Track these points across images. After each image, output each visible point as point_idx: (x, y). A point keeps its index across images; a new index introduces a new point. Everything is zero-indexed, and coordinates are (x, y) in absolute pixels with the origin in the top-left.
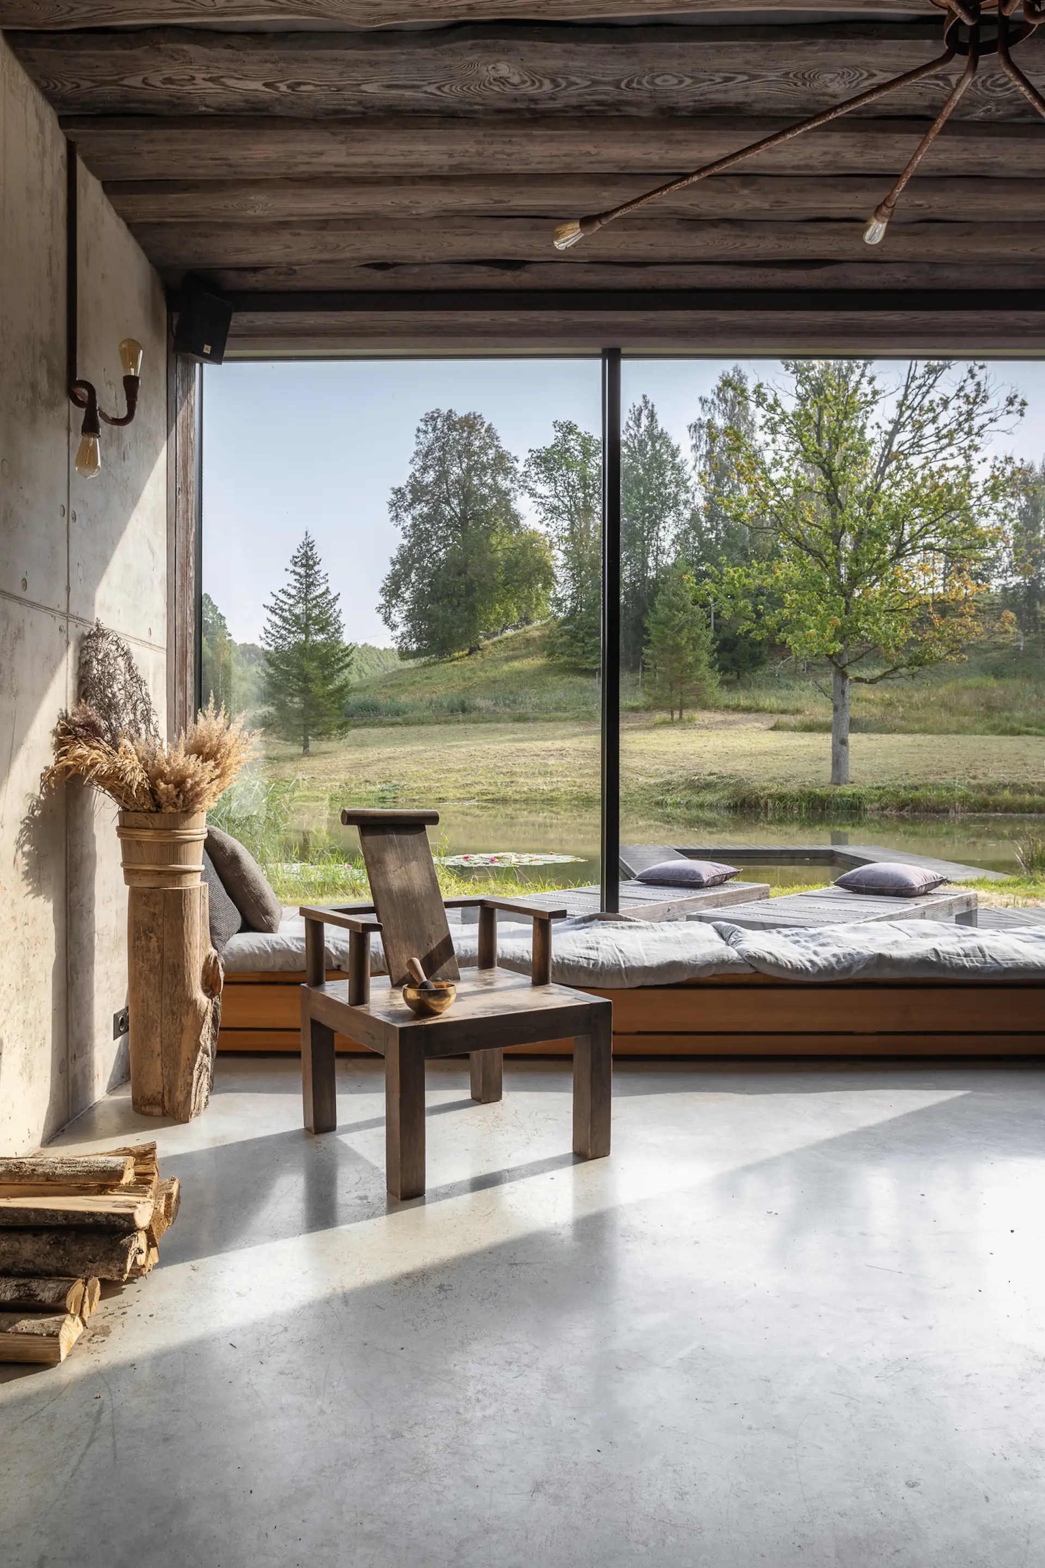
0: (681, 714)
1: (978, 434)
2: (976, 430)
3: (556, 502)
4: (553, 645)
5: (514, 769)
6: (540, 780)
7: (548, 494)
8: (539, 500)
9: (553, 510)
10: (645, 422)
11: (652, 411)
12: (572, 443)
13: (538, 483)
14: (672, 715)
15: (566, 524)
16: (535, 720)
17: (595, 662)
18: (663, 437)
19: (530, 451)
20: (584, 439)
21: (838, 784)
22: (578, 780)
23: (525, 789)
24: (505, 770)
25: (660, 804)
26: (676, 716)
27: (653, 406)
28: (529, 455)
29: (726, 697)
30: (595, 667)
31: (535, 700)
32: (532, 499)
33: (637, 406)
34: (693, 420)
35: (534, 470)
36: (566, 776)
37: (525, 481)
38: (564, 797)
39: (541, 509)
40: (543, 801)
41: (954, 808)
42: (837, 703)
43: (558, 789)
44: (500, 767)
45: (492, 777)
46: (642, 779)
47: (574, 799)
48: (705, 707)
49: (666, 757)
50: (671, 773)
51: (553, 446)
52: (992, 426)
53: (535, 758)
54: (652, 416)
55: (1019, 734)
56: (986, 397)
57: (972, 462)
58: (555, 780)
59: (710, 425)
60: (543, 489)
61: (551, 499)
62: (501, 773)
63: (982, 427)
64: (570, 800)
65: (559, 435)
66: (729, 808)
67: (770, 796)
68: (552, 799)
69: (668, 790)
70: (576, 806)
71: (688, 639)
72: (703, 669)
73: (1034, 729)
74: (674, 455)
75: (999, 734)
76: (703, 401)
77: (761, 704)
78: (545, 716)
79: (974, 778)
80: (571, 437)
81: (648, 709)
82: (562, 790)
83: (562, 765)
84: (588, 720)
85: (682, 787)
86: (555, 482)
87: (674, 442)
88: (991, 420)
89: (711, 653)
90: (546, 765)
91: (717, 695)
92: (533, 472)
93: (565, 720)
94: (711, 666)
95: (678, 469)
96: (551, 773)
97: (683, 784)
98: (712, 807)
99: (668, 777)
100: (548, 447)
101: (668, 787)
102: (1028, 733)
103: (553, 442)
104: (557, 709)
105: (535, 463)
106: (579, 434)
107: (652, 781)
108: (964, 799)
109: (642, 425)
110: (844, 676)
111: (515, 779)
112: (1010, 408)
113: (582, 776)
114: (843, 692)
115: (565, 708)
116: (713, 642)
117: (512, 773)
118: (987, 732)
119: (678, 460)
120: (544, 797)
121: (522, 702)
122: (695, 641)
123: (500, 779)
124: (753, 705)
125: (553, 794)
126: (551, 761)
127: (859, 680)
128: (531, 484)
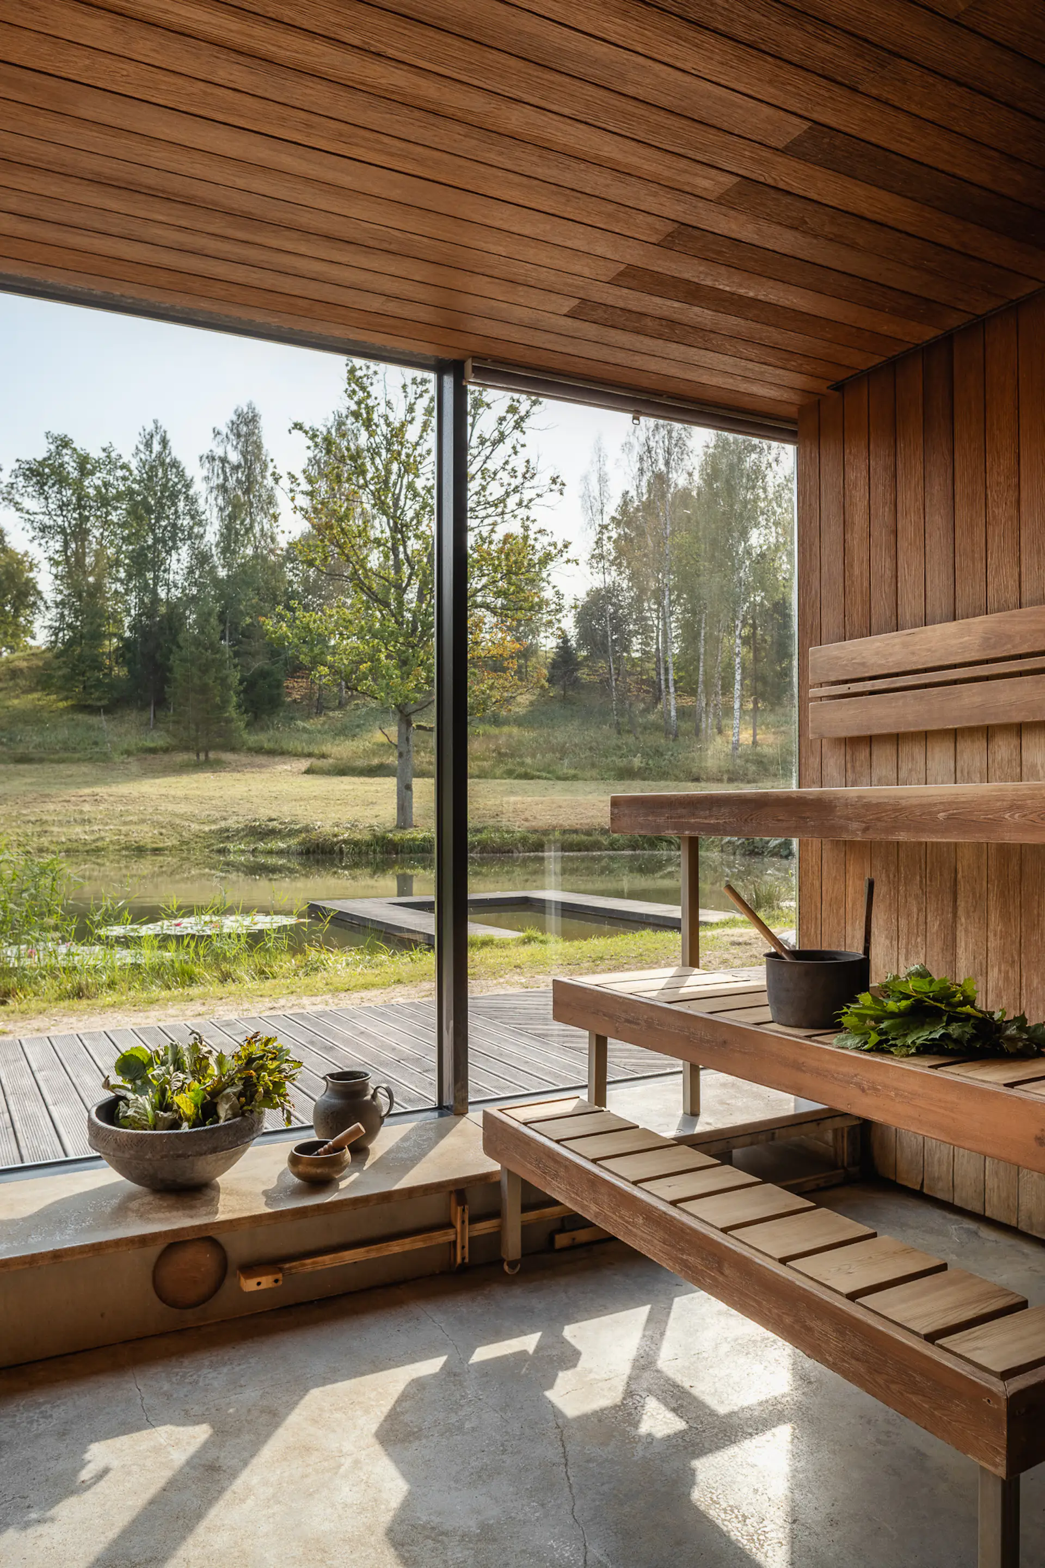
0: (207, 756)
1: (527, 507)
2: (525, 503)
3: (47, 521)
4: (50, 677)
5: (44, 818)
6: (78, 829)
7: (38, 510)
8: (27, 516)
9: (43, 529)
10: (157, 447)
11: (165, 438)
12: (66, 459)
13: (26, 497)
14: (198, 755)
15: (58, 546)
16: (41, 761)
17: (100, 699)
18: (175, 464)
19: (18, 460)
20: (79, 456)
21: (404, 828)
22: (124, 829)
23: (64, 840)
24: (33, 819)
25: (222, 851)
26: (202, 757)
27: (165, 432)
28: (16, 466)
29: (252, 739)
30: (99, 704)
31: (37, 739)
32: (18, 514)
33: (148, 430)
34: (206, 452)
35: (21, 481)
36: (107, 824)
37: (9, 493)
38: (111, 847)
39: (28, 526)
40: (87, 851)
41: (517, 848)
42: (401, 750)
43: (102, 839)
44: (25, 815)
45: (19, 827)
46: (195, 827)
47: (123, 848)
48: (233, 750)
49: (213, 802)
50: (225, 819)
51: (45, 459)
52: (538, 501)
53: (65, 804)
54: (164, 442)
55: (532, 778)
56: (534, 475)
57: (529, 532)
58: (96, 828)
59: (224, 460)
60: (32, 504)
61: (41, 517)
62: (29, 821)
63: (531, 501)
64: (119, 851)
65: (53, 447)
66: (301, 854)
67: (344, 841)
68: (98, 850)
69: (228, 837)
70: (126, 856)
71: (216, 678)
72: (232, 712)
73: (544, 774)
74: (188, 486)
75: (515, 778)
76: (217, 433)
77: (285, 747)
78: (52, 757)
79: (526, 820)
80: (65, 451)
81: (166, 750)
82: (108, 839)
83: (101, 812)
84: (103, 761)
85: (242, 834)
86: (46, 498)
87: (189, 474)
88: (538, 495)
89: (238, 694)
90: (81, 812)
91: (245, 736)
92: (21, 485)
93: (79, 760)
94: (239, 706)
95: (191, 501)
96: (90, 822)
97: (243, 829)
98: (280, 853)
99: (223, 824)
100: (40, 459)
101: (225, 835)
102: (539, 777)
103: (46, 455)
104: (66, 749)
105: (24, 474)
106: (75, 449)
107: (207, 829)
108: (524, 840)
109: (154, 451)
110: (409, 724)
111: (48, 828)
112: (553, 487)
113: (125, 823)
114: (408, 739)
115: (75, 749)
116: (241, 683)
117: (42, 822)
118: (505, 776)
119: (191, 492)
120: (88, 848)
121: (21, 740)
122: (223, 681)
123: (30, 829)
124: (276, 747)
125: (99, 844)
126: (86, 807)
127: (419, 727)
128: (17, 498)
